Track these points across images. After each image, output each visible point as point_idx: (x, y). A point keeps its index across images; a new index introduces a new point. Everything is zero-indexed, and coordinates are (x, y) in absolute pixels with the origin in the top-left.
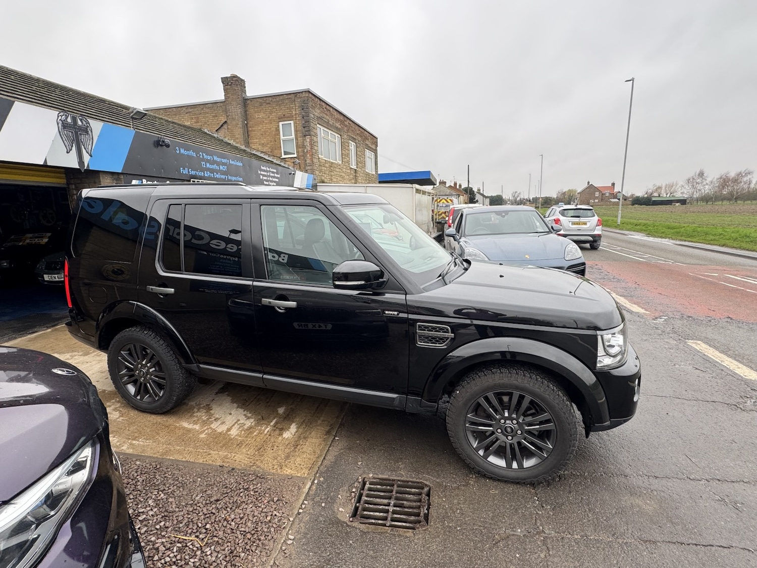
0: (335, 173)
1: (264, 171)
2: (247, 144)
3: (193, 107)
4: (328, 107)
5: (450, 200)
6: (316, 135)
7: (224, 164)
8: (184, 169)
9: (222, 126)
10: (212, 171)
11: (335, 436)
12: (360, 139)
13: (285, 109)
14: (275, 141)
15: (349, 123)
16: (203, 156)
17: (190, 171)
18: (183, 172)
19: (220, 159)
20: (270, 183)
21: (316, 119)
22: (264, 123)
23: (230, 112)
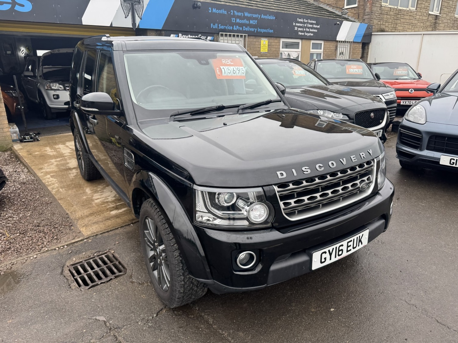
0: (402, 20)
1: (301, 23)
7: (255, 19)
8: (214, 24)
10: (241, 25)
11: (132, 223)
16: (234, 13)
17: (219, 26)
18: (212, 27)
19: (251, 14)
20: (306, 34)
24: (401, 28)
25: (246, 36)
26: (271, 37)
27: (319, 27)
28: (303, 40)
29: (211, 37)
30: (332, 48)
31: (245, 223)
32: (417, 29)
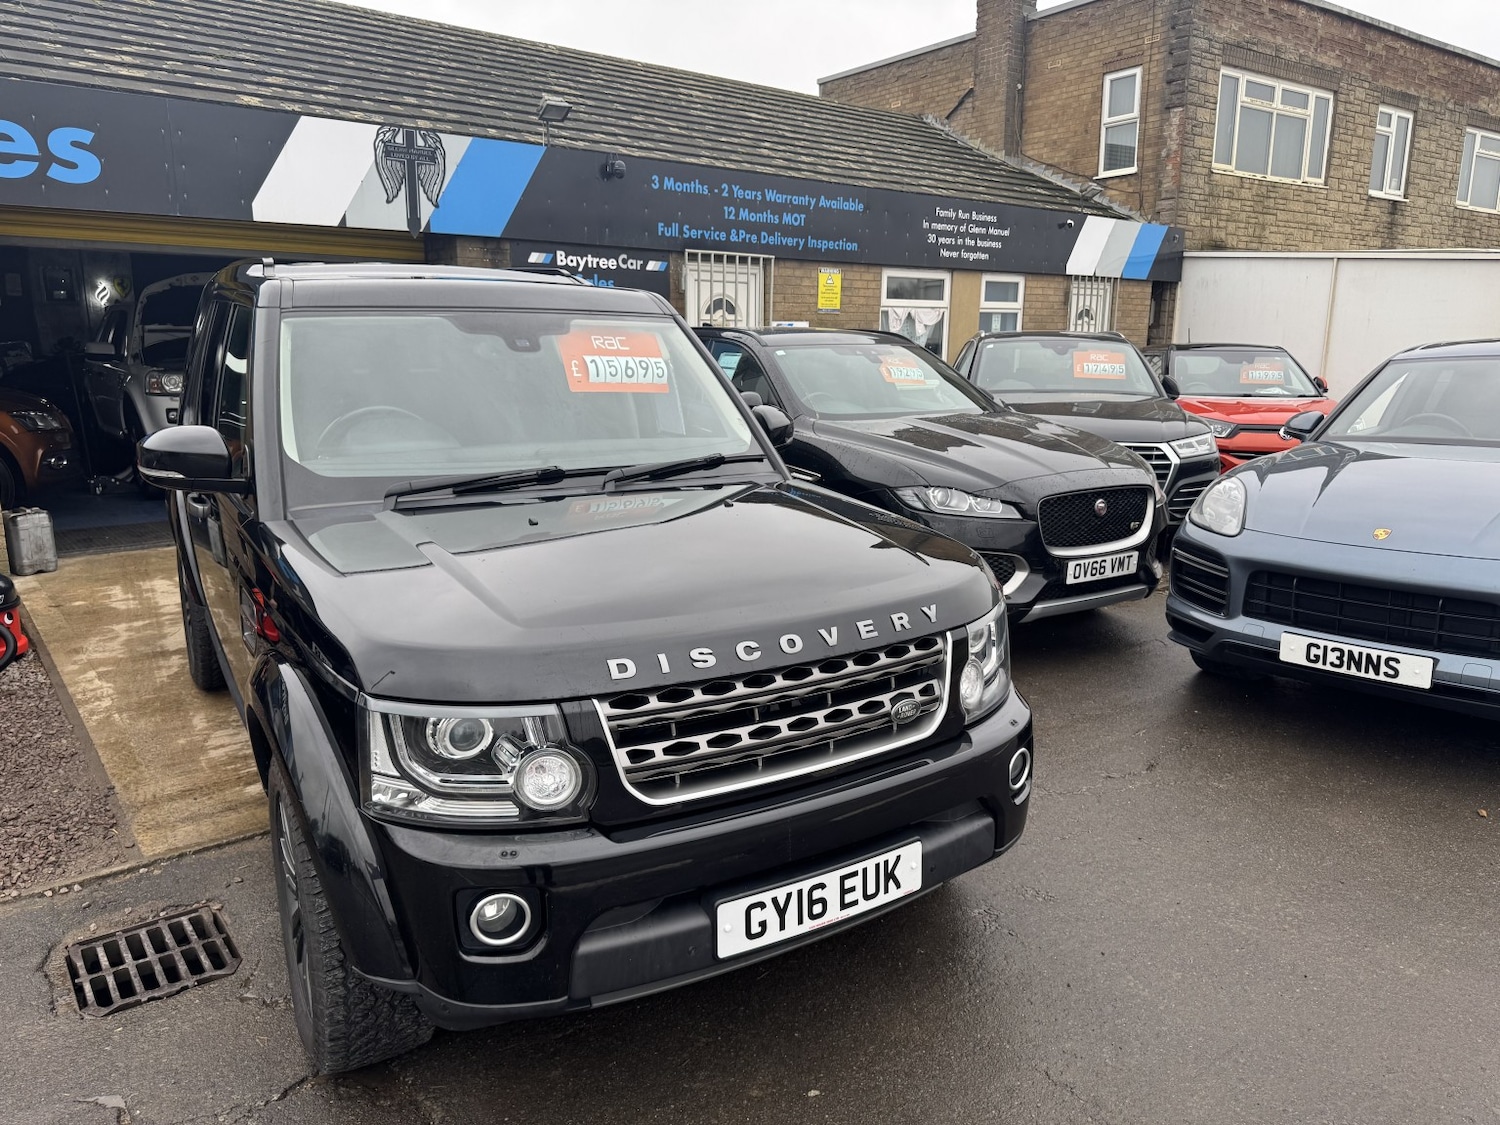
0: (1281, 216)
1: (948, 221)
3: (912, 61)
6: (1209, 102)
7: (799, 209)
8: (668, 225)
9: (961, 103)
10: (753, 228)
12: (1440, 94)
13: (1125, 33)
14: (1086, 131)
15: (1388, 48)
16: (731, 191)
17: (685, 230)
18: (663, 232)
19: (785, 197)
20: (965, 255)
21: (1216, 51)
22: (1065, 84)
23: (983, 64)
24: (1279, 239)
25: (770, 259)
26: (852, 263)
27: (1006, 233)
28: (955, 274)
29: (660, 263)
30: (1051, 299)
31: (509, 810)
32: (1332, 243)
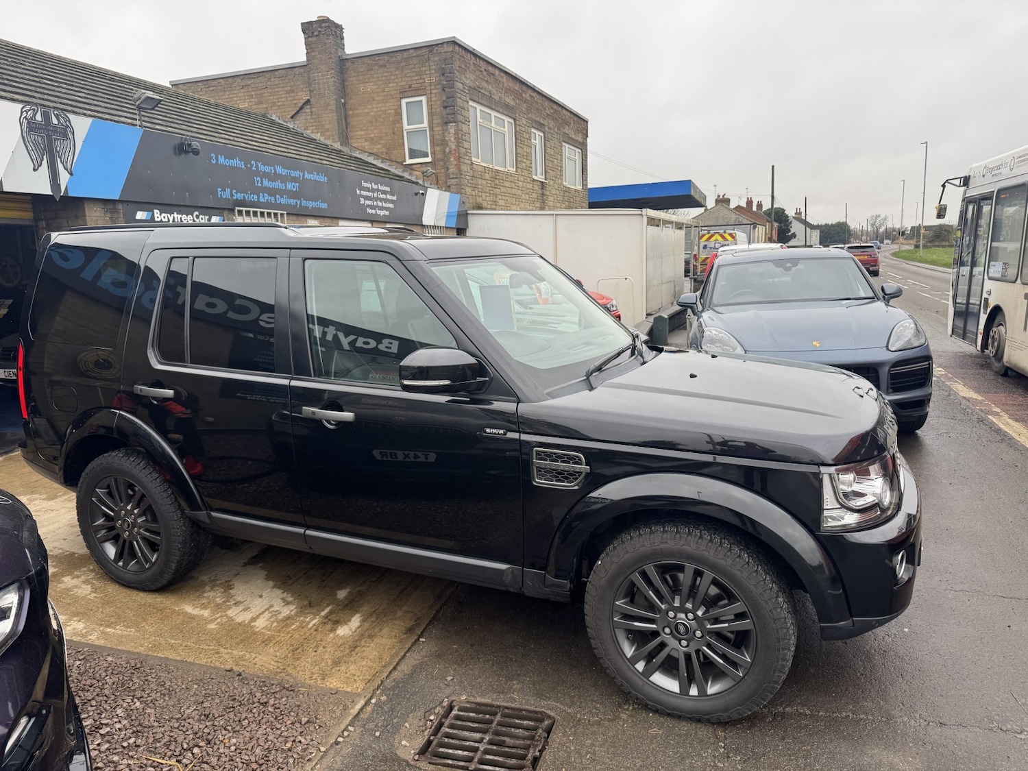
0: (503, 190)
1: (367, 189)
2: (345, 140)
3: (252, 76)
4: (490, 68)
5: (731, 235)
6: (467, 121)
7: (294, 180)
8: (224, 190)
9: (301, 108)
10: (272, 192)
11: (420, 636)
12: (552, 124)
13: (411, 74)
14: (394, 133)
15: (531, 96)
16: (257, 166)
17: (234, 194)
18: (221, 195)
19: (286, 171)
20: (379, 212)
21: (466, 91)
22: (375, 102)
23: (315, 84)
24: (503, 203)
25: (283, 214)
26: (324, 218)
29: (219, 218)
32: (523, 206)
